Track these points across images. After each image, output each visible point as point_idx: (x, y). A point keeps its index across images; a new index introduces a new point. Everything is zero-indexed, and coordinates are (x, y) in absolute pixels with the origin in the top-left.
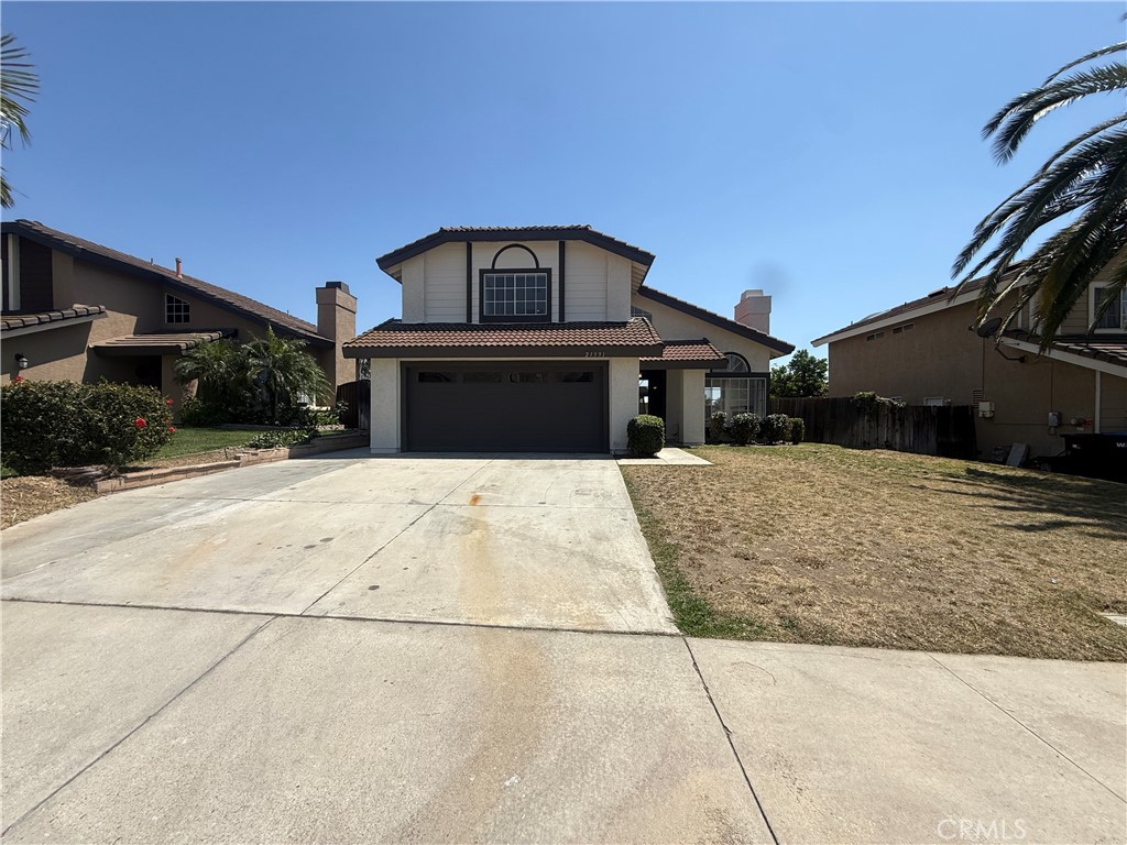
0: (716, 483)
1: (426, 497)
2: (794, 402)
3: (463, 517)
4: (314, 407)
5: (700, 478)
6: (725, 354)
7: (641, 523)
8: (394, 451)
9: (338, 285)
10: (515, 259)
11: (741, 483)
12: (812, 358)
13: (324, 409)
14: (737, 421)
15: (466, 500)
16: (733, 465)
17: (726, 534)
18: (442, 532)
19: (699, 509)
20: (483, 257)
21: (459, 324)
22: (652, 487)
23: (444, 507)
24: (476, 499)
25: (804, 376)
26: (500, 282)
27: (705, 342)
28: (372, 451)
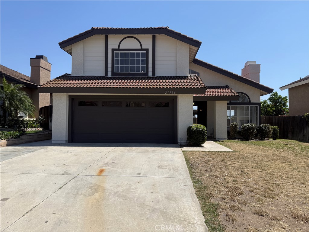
0: (236, 162)
1: (73, 170)
2: (272, 118)
3: (91, 183)
4: (27, 118)
5: (228, 159)
6: (238, 93)
7: (195, 188)
8: (64, 142)
9: (42, 57)
10: (130, 44)
11: (250, 163)
12: (280, 96)
13: (32, 119)
14: (244, 128)
15: (95, 172)
16: (245, 152)
17: (246, 196)
18: (77, 194)
19: (229, 179)
20: (114, 42)
21: (101, 76)
22: (201, 165)
23: (82, 177)
24: (101, 171)
25: (276, 105)
26: (122, 56)
27: (227, 87)
28: (53, 142)
